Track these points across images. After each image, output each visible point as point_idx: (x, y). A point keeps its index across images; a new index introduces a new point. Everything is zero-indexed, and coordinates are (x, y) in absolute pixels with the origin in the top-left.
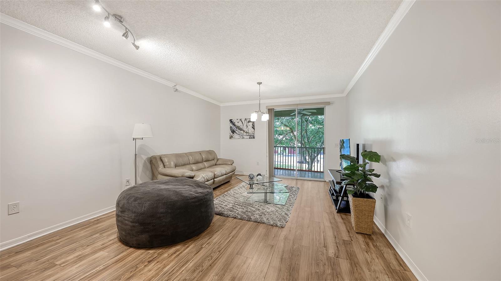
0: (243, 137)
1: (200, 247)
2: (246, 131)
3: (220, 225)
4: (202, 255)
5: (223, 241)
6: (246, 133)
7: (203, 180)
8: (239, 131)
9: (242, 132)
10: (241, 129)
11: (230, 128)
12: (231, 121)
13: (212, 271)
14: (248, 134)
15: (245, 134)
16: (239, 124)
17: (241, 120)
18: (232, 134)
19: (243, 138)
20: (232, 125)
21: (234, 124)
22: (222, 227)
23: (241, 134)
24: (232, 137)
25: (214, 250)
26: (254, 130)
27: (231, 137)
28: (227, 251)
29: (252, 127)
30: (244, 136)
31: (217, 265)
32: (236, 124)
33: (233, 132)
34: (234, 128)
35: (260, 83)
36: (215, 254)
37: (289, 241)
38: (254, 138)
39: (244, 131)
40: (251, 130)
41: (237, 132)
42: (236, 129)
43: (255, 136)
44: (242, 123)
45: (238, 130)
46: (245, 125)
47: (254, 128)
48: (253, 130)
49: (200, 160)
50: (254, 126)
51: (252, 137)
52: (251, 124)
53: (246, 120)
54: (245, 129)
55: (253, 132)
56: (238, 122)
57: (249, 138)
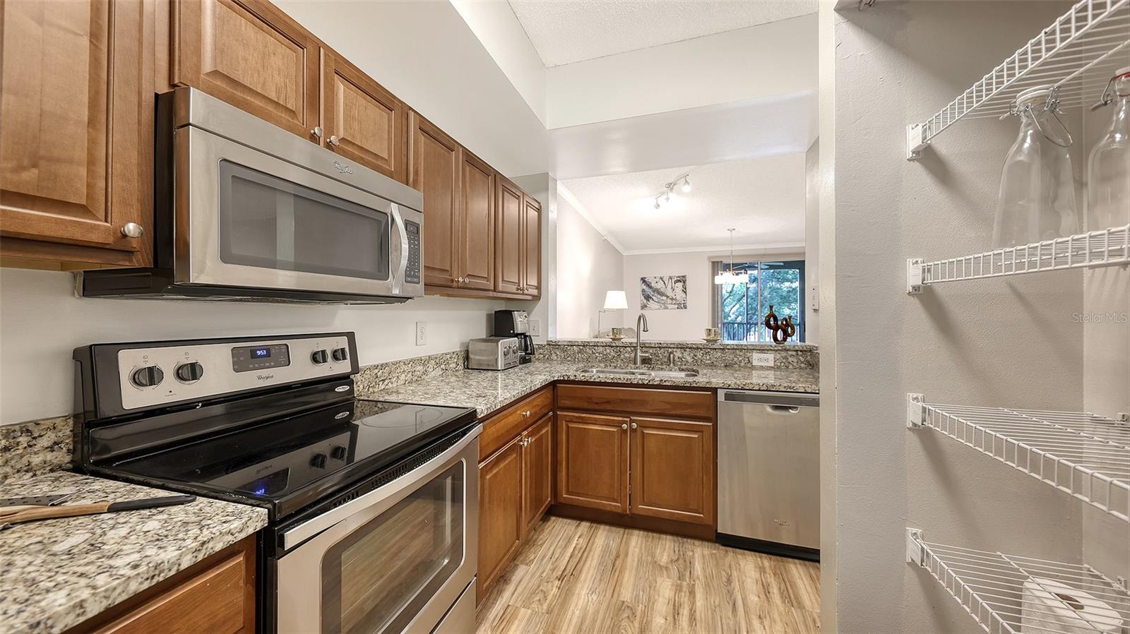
0: (665, 306)
2: (671, 297)
6: (672, 299)
8: (659, 296)
9: (664, 298)
10: (662, 294)
11: (642, 292)
12: (643, 280)
14: (674, 302)
15: (669, 301)
16: (660, 286)
17: (661, 278)
18: (645, 301)
19: (666, 308)
20: (645, 287)
21: (649, 286)
23: (663, 302)
24: (646, 306)
26: (686, 295)
27: (643, 306)
29: (683, 290)
30: (668, 305)
32: (653, 285)
33: (648, 298)
34: (649, 291)
38: (686, 308)
39: (668, 297)
40: (679, 295)
41: (654, 298)
42: (652, 293)
43: (688, 305)
44: (664, 283)
45: (656, 294)
46: (669, 287)
47: (685, 292)
48: (684, 296)
50: (685, 289)
51: (682, 306)
52: (680, 285)
53: (671, 278)
54: (669, 293)
55: (684, 299)
56: (657, 283)
57: (678, 308)
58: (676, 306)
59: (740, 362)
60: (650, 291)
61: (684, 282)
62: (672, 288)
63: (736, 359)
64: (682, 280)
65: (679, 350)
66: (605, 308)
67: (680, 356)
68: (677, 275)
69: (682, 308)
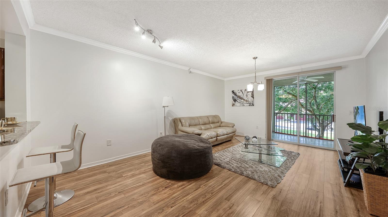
0: (243, 105)
1: (199, 186)
2: (246, 100)
3: (217, 173)
4: (199, 192)
5: (217, 186)
6: (246, 101)
7: (208, 137)
8: (240, 99)
9: (242, 100)
10: (241, 98)
11: (233, 98)
12: (233, 92)
13: (203, 206)
14: (248, 102)
15: (245, 102)
16: (240, 94)
17: (241, 90)
18: (234, 102)
19: (244, 105)
20: (233, 95)
21: (235, 94)
22: (217, 175)
23: (242, 102)
25: (208, 191)
26: (254, 99)
27: (233, 105)
28: (218, 195)
29: (252, 96)
30: (244, 104)
31: (208, 203)
32: (237, 94)
33: (235, 100)
35: (255, 58)
36: (209, 194)
37: (277, 201)
38: (253, 106)
39: (244, 100)
40: (250, 99)
41: (238, 100)
42: (237, 98)
43: (255, 104)
44: (243, 93)
45: (239, 99)
46: (245, 94)
47: (253, 97)
48: (252, 99)
49: (207, 122)
50: (253, 95)
51: (252, 105)
52: (251, 93)
53: (246, 90)
54: (245, 98)
55: (253, 101)
56: (239, 93)
57: (249, 106)
58: (249, 104)
60: (236, 97)
61: (253, 92)
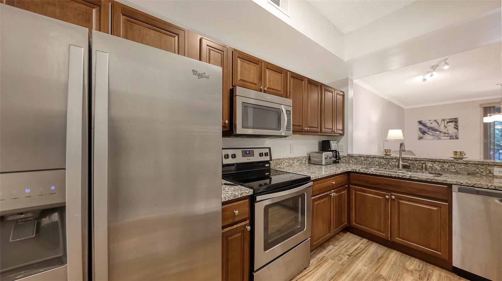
0: (438, 138)
2: (444, 132)
6: (445, 133)
8: (433, 132)
9: (438, 133)
10: (436, 130)
11: (419, 129)
12: (420, 122)
14: (447, 135)
15: (442, 134)
16: (434, 125)
17: (435, 121)
18: (421, 135)
19: (440, 139)
20: (421, 127)
21: (425, 125)
23: (436, 135)
24: (422, 138)
27: (420, 138)
29: (455, 128)
30: (441, 137)
32: (428, 125)
33: (424, 133)
38: (458, 139)
39: (441, 132)
40: (451, 130)
41: (429, 133)
42: (428, 130)
43: (459, 136)
44: (438, 123)
45: (431, 131)
46: (443, 125)
47: (457, 129)
48: (456, 131)
50: (457, 126)
51: (454, 137)
52: (452, 124)
53: (443, 120)
54: (442, 129)
55: (456, 133)
56: (431, 123)
57: (450, 139)
58: (449, 138)
59: (482, 172)
60: (426, 128)
61: (456, 122)
62: (445, 126)
63: (478, 170)
64: (455, 121)
65: (430, 162)
66: (387, 138)
67: (431, 165)
68: (449, 118)
69: (454, 139)
